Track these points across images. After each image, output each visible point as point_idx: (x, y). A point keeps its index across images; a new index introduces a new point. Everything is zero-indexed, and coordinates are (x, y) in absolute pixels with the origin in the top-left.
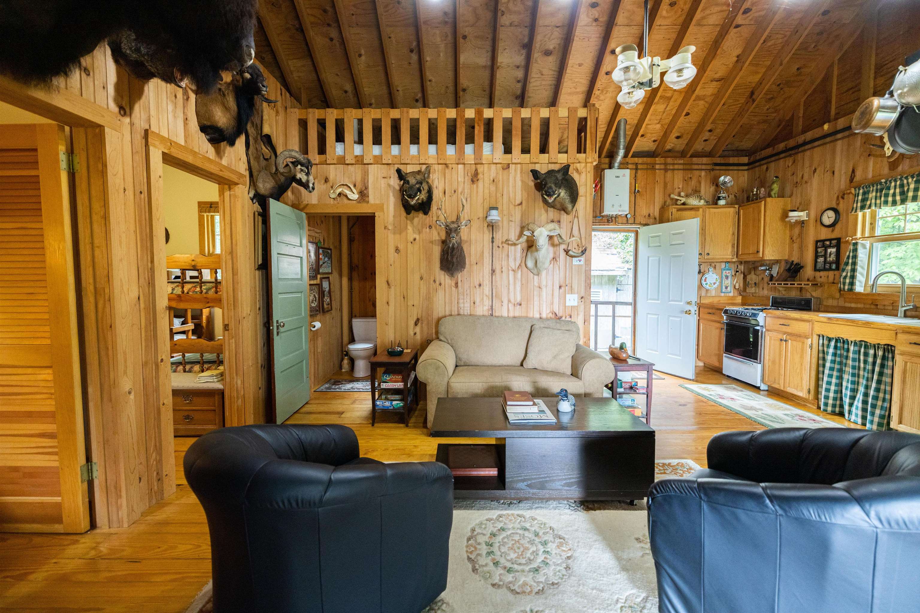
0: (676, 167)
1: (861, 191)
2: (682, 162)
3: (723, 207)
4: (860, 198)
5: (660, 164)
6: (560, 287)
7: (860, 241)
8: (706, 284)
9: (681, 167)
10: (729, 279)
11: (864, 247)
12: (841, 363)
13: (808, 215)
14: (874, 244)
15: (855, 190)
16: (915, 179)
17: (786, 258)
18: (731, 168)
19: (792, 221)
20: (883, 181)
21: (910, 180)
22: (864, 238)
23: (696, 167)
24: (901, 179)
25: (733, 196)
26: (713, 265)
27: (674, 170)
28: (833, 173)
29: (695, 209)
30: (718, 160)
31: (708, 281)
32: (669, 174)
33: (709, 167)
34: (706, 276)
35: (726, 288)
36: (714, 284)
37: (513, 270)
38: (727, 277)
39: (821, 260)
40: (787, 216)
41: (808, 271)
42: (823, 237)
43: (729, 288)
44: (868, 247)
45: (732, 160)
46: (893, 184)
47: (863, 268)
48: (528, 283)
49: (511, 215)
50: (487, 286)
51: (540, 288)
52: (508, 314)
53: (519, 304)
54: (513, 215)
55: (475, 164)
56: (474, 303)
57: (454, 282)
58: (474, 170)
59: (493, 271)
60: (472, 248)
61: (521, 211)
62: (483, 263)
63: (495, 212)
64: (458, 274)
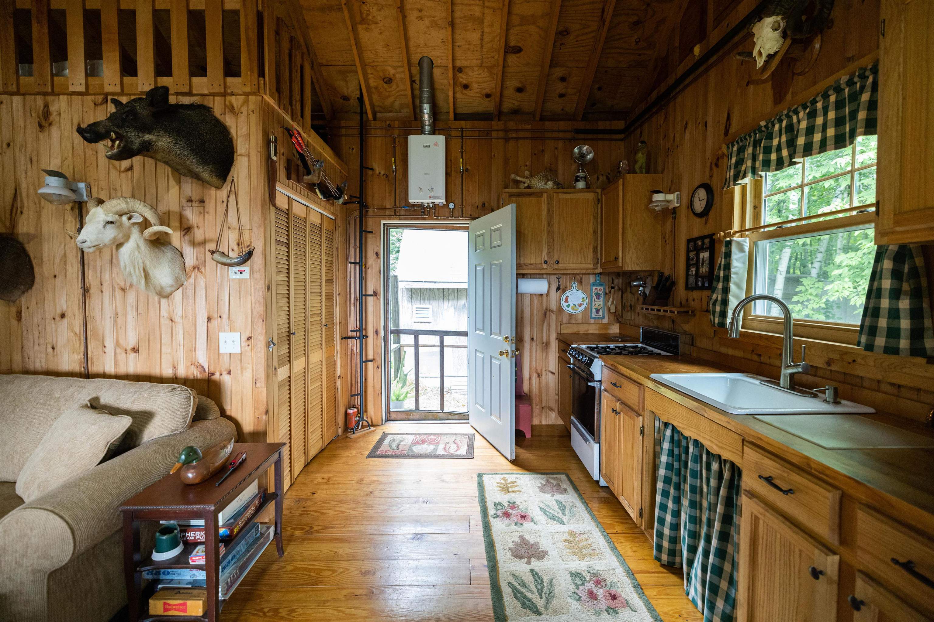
0: (521, 134)
1: (735, 149)
2: (529, 127)
3: (581, 191)
4: (734, 160)
5: (497, 130)
6: (209, 319)
7: (736, 238)
8: (568, 306)
9: (529, 135)
10: (602, 299)
11: (741, 249)
12: (679, 474)
13: (679, 199)
14: (760, 243)
15: (728, 148)
16: (807, 111)
17: (659, 268)
18: (601, 136)
19: (657, 208)
20: (763, 123)
21: (801, 114)
22: (742, 231)
23: (549, 135)
24: (789, 117)
25: (605, 178)
26: (578, 277)
27: (517, 139)
28: (706, 125)
29: (539, 194)
30: (582, 125)
31: (570, 303)
32: (511, 144)
33: (568, 135)
34: (568, 293)
35: (598, 311)
36: (580, 305)
37: (123, 289)
38: (598, 296)
39: (693, 271)
40: (651, 201)
41: (680, 291)
42: (695, 235)
43: (601, 312)
44: (747, 249)
45: (602, 125)
46: (777, 127)
47: (738, 286)
48: (148, 312)
49: (115, 189)
50: (77, 317)
51: (172, 320)
52: (115, 367)
53: (135, 350)
54: (119, 188)
55: (39, 94)
56: (53, 348)
57: (13, 310)
58: (42, 106)
59: (85, 291)
60: (45, 247)
61: (132, 181)
62: (66, 275)
63: (53, 181)
64: (20, 297)
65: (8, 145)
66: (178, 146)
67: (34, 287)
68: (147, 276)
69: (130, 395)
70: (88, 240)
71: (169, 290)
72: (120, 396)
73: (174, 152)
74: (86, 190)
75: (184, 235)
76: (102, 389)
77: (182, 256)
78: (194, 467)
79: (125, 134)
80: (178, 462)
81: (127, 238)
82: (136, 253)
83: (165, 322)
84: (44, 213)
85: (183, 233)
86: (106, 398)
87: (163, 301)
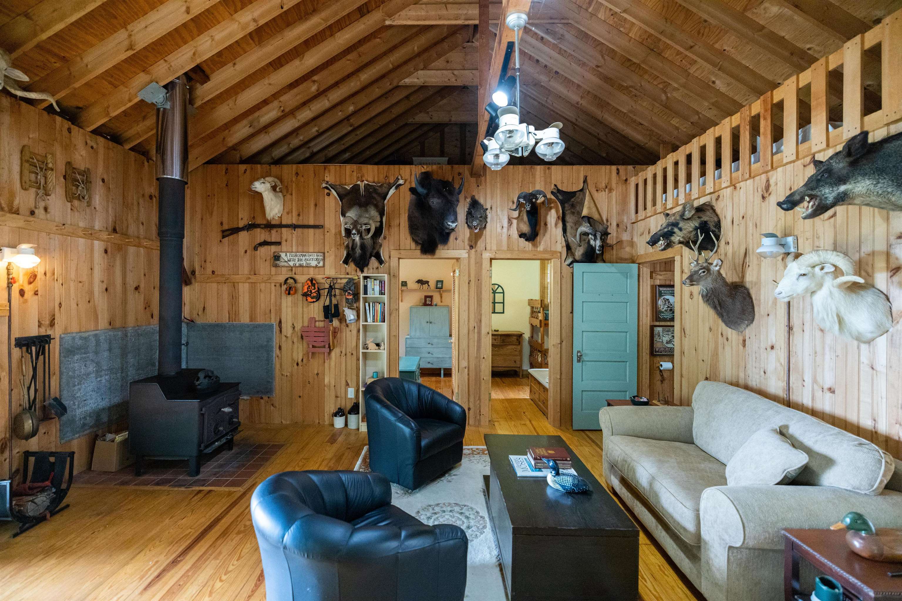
48: (846, 356)
49: (818, 238)
50: (782, 350)
51: (872, 368)
52: (813, 402)
53: (831, 390)
54: (821, 235)
55: (763, 173)
56: (765, 373)
57: (741, 338)
58: (765, 182)
59: (790, 328)
60: (762, 292)
61: (835, 227)
62: (776, 314)
63: (767, 242)
64: (745, 329)
65: (743, 217)
66: (879, 185)
67: (754, 322)
68: (841, 321)
69: (814, 434)
70: (783, 291)
71: (869, 336)
72: (805, 431)
73: (875, 193)
74: (794, 242)
75: (891, 276)
76: (793, 420)
77: (888, 299)
78: (862, 538)
79: (819, 193)
80: (842, 521)
81: (820, 286)
82: (829, 300)
83: (865, 369)
84: (763, 264)
85: (890, 274)
86: (795, 430)
87: (863, 347)
